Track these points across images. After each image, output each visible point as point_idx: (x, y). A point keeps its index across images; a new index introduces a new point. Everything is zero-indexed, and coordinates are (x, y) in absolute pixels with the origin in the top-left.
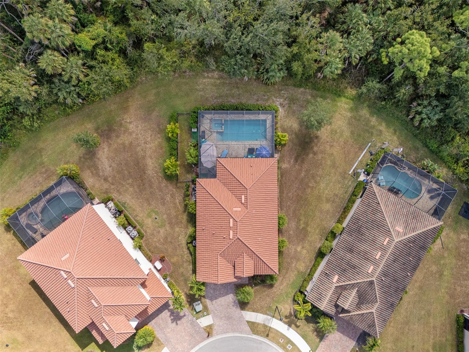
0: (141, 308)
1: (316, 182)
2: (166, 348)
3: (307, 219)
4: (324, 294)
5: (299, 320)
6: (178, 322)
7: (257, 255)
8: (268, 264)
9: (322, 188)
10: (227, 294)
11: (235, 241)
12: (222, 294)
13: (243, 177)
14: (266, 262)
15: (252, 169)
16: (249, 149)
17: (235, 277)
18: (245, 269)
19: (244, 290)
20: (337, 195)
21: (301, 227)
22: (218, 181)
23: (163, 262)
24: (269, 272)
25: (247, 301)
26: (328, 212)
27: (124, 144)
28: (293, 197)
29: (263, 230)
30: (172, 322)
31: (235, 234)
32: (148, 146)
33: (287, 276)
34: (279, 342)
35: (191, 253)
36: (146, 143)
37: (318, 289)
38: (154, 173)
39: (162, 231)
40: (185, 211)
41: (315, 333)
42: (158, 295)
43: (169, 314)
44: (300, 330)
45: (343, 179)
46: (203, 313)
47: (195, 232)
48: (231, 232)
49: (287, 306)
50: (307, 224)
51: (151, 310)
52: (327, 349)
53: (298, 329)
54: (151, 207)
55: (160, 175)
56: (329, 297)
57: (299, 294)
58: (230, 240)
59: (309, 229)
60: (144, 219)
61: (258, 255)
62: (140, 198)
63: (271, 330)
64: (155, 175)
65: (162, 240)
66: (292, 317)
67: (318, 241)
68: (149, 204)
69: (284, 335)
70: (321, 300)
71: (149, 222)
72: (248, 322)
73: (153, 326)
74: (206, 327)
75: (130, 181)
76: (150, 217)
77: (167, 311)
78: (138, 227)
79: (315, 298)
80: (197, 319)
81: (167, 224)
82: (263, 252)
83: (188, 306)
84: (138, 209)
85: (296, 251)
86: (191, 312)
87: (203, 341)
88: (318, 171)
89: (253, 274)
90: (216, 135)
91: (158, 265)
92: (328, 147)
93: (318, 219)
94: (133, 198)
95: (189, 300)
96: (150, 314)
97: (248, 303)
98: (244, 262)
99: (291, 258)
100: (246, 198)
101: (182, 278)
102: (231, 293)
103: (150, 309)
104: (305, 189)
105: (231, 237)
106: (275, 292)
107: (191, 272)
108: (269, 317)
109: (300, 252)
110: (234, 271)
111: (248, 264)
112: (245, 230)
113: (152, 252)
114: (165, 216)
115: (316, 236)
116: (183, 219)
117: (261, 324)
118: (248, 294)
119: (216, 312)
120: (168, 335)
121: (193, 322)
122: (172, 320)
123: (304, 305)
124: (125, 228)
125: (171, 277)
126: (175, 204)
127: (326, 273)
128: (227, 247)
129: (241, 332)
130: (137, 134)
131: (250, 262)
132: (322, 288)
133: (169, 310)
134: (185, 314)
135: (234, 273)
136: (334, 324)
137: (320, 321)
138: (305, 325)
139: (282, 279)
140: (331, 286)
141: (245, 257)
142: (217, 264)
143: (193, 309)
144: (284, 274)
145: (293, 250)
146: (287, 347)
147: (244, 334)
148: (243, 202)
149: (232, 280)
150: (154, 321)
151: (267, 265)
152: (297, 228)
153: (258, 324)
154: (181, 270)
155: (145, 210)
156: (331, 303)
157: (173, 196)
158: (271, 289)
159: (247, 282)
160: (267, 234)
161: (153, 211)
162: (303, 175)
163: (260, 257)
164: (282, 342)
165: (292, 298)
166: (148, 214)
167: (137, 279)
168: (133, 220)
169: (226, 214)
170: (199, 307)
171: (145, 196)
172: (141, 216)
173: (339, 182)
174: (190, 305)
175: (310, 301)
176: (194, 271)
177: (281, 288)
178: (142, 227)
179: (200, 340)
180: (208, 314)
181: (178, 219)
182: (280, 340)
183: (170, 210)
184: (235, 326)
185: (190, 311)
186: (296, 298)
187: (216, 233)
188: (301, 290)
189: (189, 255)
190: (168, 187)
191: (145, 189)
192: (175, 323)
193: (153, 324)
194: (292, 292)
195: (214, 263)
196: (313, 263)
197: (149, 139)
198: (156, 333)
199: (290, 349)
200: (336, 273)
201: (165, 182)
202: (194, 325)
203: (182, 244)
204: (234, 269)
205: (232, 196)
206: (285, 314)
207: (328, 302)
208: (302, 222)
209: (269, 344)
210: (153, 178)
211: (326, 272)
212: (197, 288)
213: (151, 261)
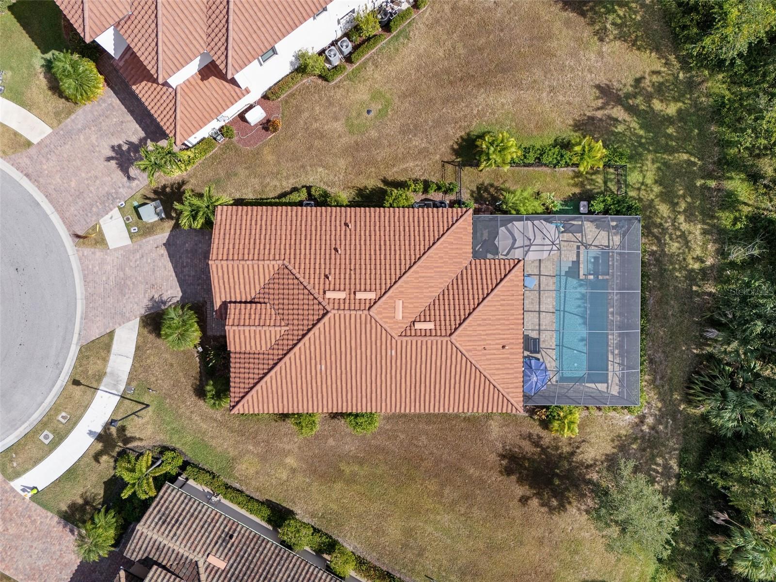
0: (150, 58)
1: (454, 503)
2: (48, 130)
3: (363, 480)
4: (179, 532)
5: (112, 460)
6: (113, 162)
7: (280, 360)
8: (258, 387)
9: (439, 517)
10: (182, 283)
11: (320, 303)
12: (182, 272)
13: (479, 325)
14: (263, 382)
15: (498, 349)
16: (536, 341)
17: (225, 305)
18: (247, 329)
19: (191, 326)
20: (420, 555)
21: (343, 466)
22: (466, 263)
23: (264, 128)
24: (237, 390)
25: (163, 332)
26: (380, 531)
27: (551, 37)
28: (417, 446)
29: (344, 376)
30: (113, 147)
31: (339, 305)
32: (544, 94)
33: (225, 432)
34: (60, 411)
35: (284, 195)
36: (551, 91)
37: (192, 515)
38: (480, 108)
39: (339, 126)
40: (385, 181)
41: (80, 501)
42: (183, 108)
43: (135, 140)
44: (88, 465)
45: (460, 569)
46: (137, 225)
47: (339, 205)
48: (342, 295)
49: (149, 431)
50: (351, 480)
51: (143, 92)
52: (40, 530)
53: (90, 460)
54: (396, 101)
55: (474, 124)
56: (171, 545)
57: (180, 463)
58: (321, 292)
59: (339, 486)
60: (368, 83)
61: (282, 363)
62: (418, 74)
63: (89, 392)
64: (475, 112)
65: (315, 125)
66: (120, 444)
67: (310, 509)
68: (404, 96)
69: (75, 424)
70: (163, 523)
71: (361, 94)
72: (111, 334)
73: (104, 101)
74: (101, 232)
75: (461, 51)
76: (373, 98)
77: (142, 134)
78: (350, 68)
79: (167, 508)
80: (120, 209)
81: (355, 137)
82: (289, 376)
83: (154, 185)
84: (392, 69)
85: (286, 453)
86: (139, 195)
87: (64, 223)
88: (480, 508)
89: (232, 350)
90: (571, 259)
91: (256, 116)
92: (537, 532)
93: (362, 509)
94: (419, 56)
95: (168, 190)
96: (134, 87)
97: (159, 335)
98: (265, 328)
99: (268, 442)
100: (426, 334)
101: (222, 174)
102: (184, 292)
103: (146, 88)
104: (437, 476)
105: (330, 295)
106: (184, 402)
107: (238, 196)
108: (122, 387)
109: (282, 464)
110: (241, 302)
111: (258, 336)
112: (348, 331)
113: (286, 102)
114: (374, 134)
115: (320, 504)
116: (367, 178)
117: (105, 366)
118: (182, 336)
119: (138, 256)
120: (82, 137)
121: (114, 199)
122: (120, 146)
123: (151, 480)
124: (346, 35)
125: (226, 147)
126: (404, 159)
127: (231, 537)
128: (305, 284)
129: (85, 317)
130: (572, 70)
131: (263, 342)
132: (194, 526)
133: (143, 141)
134: (134, 179)
135: (235, 302)
136: (101, 553)
137: (109, 516)
138: (101, 478)
139: (215, 420)
140: (198, 549)
141: (278, 329)
142: (261, 257)
143: (147, 198)
144: (230, 424)
145: (287, 447)
146: (46, 432)
147: (81, 323)
148: (418, 326)
149: (218, 295)
150: (116, 102)
151: (256, 384)
152: (341, 458)
153: (105, 360)
154: (242, 172)
155: (389, 85)
156: (154, 551)
157: (423, 153)
158: (192, 393)
159: (209, 333)
160: (334, 386)
161: (388, 103)
162: (471, 471)
163: (277, 368)
164: (60, 418)
165: (167, 444)
166: (381, 93)
167: (226, 49)
168: (367, 56)
169: (388, 281)
170: (149, 214)
171: (424, 86)
172: (376, 76)
173: (453, 560)
174: (155, 192)
175: (161, 493)
176: (239, 202)
177: (193, 416)
178: (348, 78)
179: (67, 214)
180: (131, 236)
181: (366, 165)
182: (64, 414)
183: (390, 145)
184: (101, 302)
185: (142, 192)
186: (169, 454)
187: (338, 257)
188: (189, 468)
189: (279, 192)
190: (446, 142)
191: (442, 86)
192: (112, 154)
193: (109, 101)
194: (184, 444)
195: (262, 252)
196: (256, 495)
197: (561, 98)
198: (88, 106)
199: (42, 438)
200: (231, 561)
201: (458, 136)
202: (107, 201)
203: (307, 173)
204: (246, 302)
205: (430, 297)
206: (129, 427)
207: (157, 543)
208: (356, 468)
209: (53, 386)
210: (467, 106)
211: (235, 535)
212: (199, 207)
213: (265, 97)
